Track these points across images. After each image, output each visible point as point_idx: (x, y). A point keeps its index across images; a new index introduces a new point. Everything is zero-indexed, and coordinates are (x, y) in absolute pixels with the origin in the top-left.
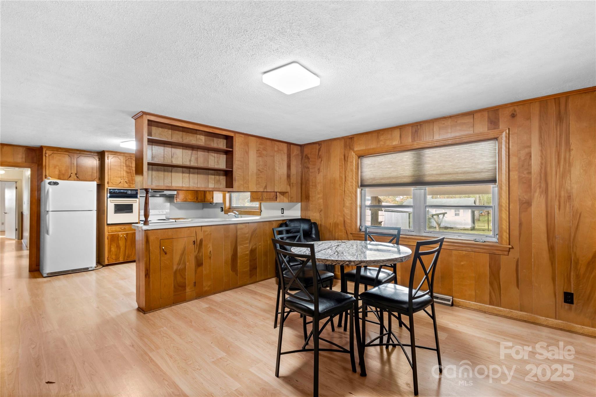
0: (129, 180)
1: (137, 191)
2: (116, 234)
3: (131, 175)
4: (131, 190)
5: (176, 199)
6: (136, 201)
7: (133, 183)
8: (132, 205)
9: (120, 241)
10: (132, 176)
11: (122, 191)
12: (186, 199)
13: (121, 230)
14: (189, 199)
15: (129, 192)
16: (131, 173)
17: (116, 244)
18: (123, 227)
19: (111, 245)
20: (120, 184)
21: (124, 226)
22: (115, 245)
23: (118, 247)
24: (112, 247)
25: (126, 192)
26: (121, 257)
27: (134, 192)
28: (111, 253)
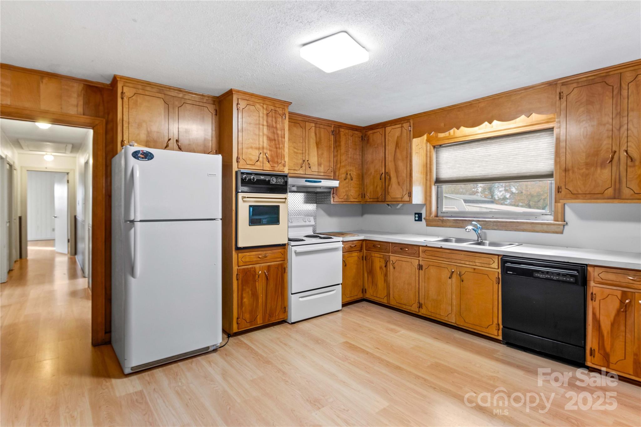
0: (271, 156)
1: (285, 178)
2: (251, 268)
3: (275, 145)
4: (277, 176)
5: (333, 197)
6: (284, 200)
7: (277, 162)
8: (277, 207)
9: (257, 283)
10: (277, 148)
11: (262, 177)
12: (348, 196)
13: (259, 259)
14: (352, 197)
15: (274, 181)
16: (275, 140)
17: (251, 290)
18: (261, 253)
19: (242, 290)
20: (258, 163)
21: (264, 252)
22: (250, 292)
23: (255, 295)
24: (244, 295)
25: (269, 181)
26: (258, 317)
27: (281, 181)
28: (243, 308)
